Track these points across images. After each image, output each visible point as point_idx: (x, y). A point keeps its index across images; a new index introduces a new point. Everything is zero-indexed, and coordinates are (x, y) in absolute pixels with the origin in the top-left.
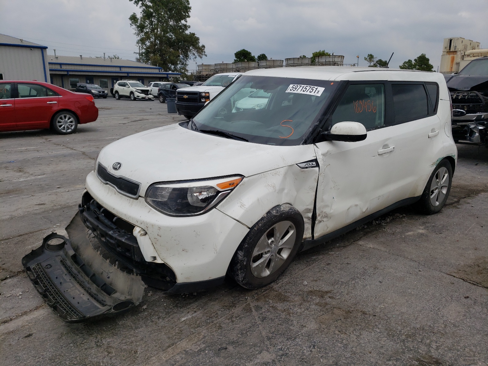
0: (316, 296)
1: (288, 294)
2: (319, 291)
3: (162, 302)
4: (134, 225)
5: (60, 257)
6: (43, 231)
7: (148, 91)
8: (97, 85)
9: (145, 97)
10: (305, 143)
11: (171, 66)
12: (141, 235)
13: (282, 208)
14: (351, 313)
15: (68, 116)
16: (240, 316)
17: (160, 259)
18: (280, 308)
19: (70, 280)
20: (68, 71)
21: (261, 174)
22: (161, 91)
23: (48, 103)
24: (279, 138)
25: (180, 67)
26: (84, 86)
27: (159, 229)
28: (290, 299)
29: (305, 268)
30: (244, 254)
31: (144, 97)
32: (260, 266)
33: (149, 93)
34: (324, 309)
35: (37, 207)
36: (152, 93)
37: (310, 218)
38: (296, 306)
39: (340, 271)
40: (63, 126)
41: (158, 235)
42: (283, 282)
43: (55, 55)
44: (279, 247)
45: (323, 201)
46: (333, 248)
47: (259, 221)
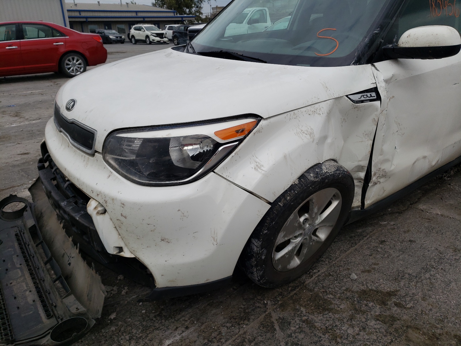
0: (373, 301)
1: (329, 296)
2: (377, 292)
3: (140, 306)
4: (89, 197)
5: (16, 229)
6: (14, 189)
7: (163, 34)
8: (114, 30)
9: (161, 40)
10: (359, 62)
11: (186, 10)
12: (98, 213)
13: (325, 169)
14: (437, 339)
15: (76, 58)
16: (256, 340)
17: (129, 252)
18: (320, 325)
19: (21, 265)
20: (87, 18)
21: (290, 113)
22: (175, 33)
23: (54, 44)
24: (316, 56)
25: (194, 10)
26: (102, 32)
27: (122, 205)
28: (332, 306)
29: (348, 249)
30: (262, 243)
31: (159, 40)
32: (287, 256)
33: (164, 37)
34: (392, 330)
35: (19, 158)
36: (166, 36)
37: (361, 179)
38: (345, 321)
39: (402, 254)
40: (72, 68)
41: (122, 215)
42: (319, 273)
43: (74, 2)
44: (315, 226)
45: (382, 153)
46: (384, 214)
47: (286, 192)
